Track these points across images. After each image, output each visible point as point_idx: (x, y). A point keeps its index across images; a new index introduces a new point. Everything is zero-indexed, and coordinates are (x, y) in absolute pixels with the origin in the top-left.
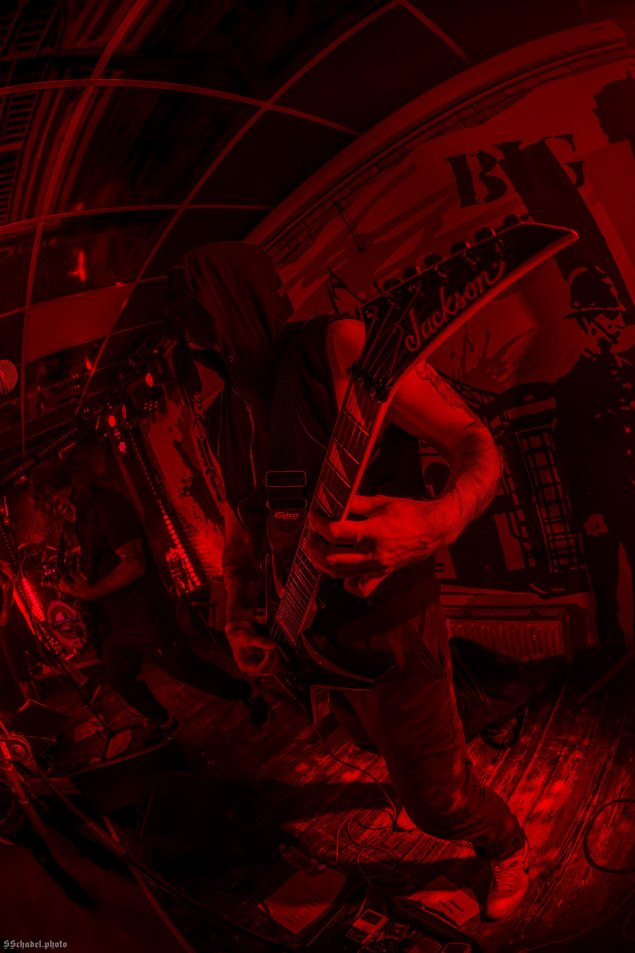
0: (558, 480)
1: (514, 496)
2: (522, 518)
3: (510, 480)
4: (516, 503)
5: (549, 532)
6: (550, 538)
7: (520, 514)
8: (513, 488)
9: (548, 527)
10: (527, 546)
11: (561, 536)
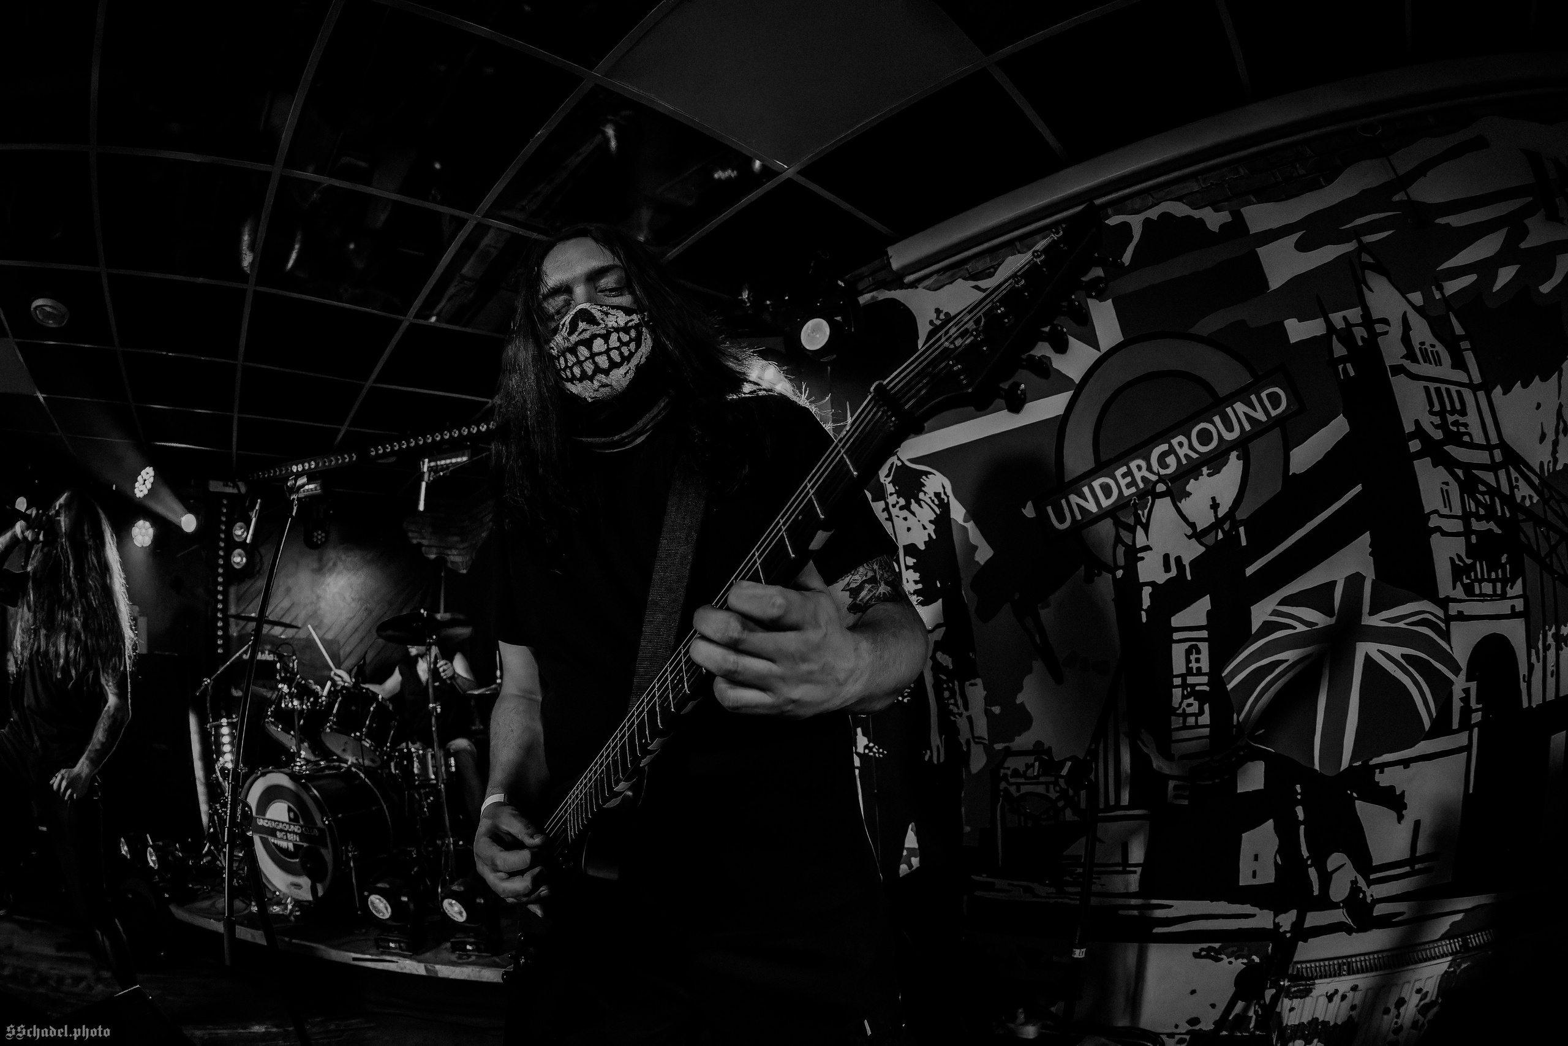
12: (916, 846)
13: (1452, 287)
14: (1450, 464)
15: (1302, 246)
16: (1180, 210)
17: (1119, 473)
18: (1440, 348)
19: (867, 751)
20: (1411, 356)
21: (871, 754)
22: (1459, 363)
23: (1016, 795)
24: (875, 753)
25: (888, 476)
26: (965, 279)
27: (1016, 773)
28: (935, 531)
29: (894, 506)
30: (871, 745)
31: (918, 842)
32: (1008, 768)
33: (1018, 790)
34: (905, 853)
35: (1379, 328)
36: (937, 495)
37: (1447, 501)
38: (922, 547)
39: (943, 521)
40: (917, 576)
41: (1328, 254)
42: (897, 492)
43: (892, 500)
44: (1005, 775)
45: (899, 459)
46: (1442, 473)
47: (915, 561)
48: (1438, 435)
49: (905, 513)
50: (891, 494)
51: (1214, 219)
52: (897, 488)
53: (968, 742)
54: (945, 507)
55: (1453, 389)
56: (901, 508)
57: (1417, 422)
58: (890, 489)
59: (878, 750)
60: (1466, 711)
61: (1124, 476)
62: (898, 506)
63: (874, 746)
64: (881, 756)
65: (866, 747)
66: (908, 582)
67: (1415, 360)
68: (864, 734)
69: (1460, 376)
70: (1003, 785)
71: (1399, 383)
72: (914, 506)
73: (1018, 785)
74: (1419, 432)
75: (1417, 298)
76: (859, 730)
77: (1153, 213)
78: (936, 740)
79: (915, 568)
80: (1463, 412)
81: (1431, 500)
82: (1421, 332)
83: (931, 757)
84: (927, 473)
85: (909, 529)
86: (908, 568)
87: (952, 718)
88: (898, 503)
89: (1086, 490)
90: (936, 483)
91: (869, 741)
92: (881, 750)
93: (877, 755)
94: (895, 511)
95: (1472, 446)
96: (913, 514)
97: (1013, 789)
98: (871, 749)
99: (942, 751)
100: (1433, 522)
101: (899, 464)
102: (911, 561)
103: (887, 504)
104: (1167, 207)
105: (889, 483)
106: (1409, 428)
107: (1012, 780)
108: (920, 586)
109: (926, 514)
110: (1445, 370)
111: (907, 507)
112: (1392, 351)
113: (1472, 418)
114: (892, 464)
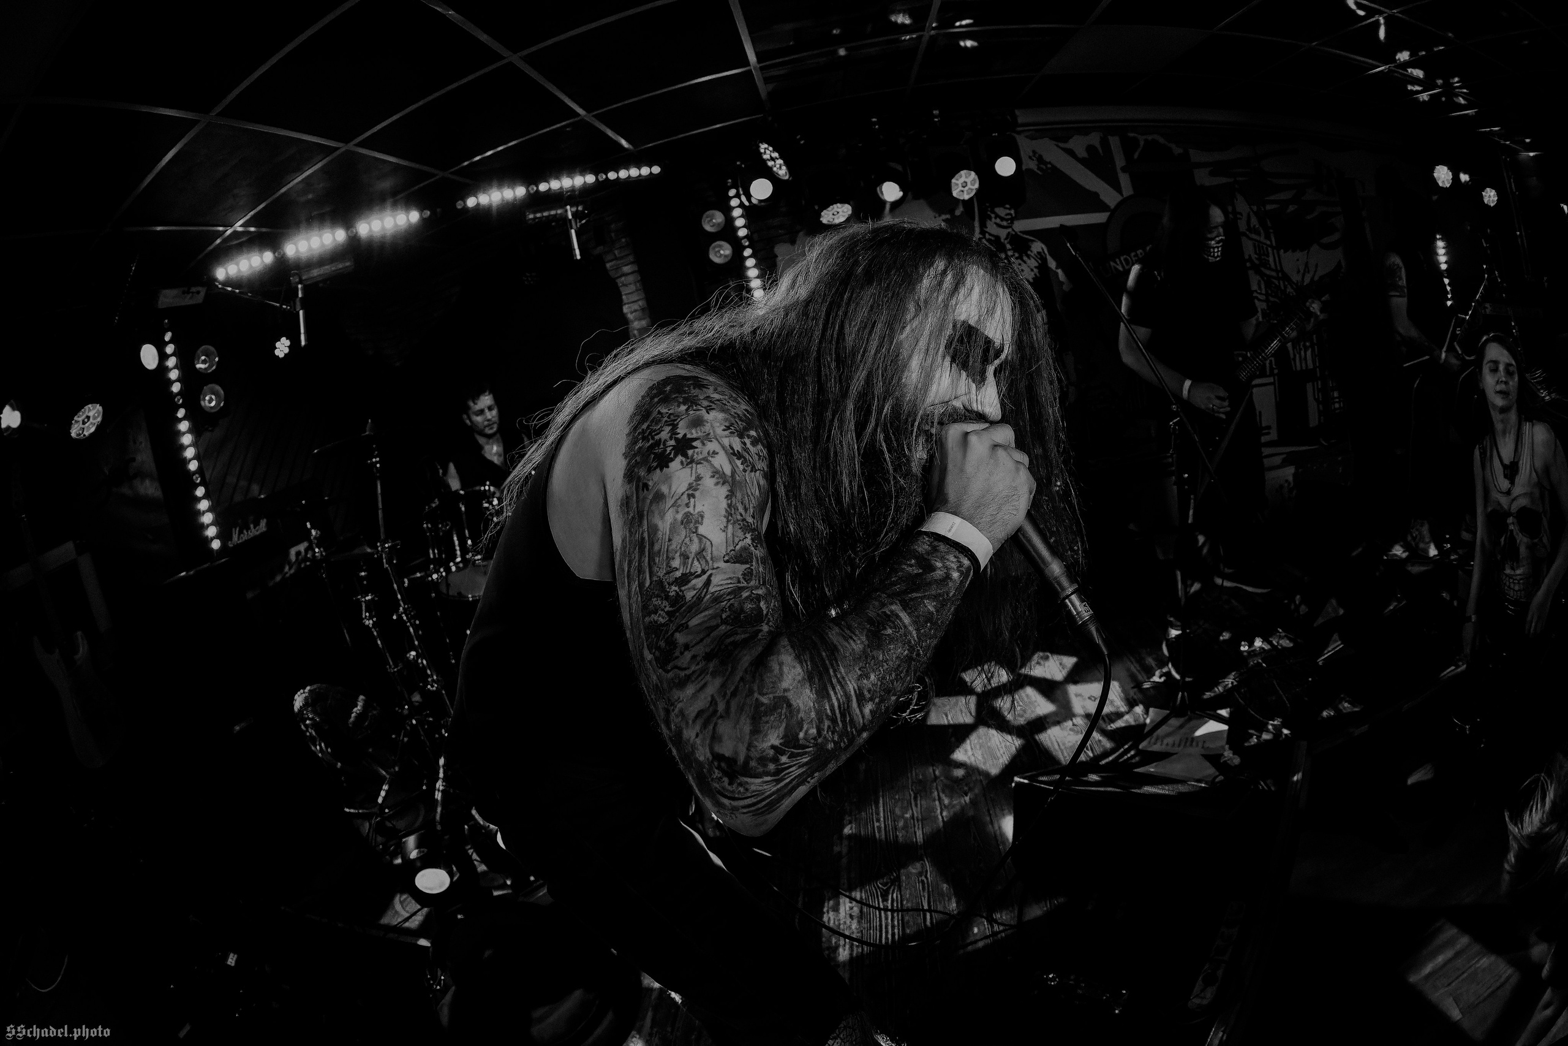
1: (1317, 369)
3: (1316, 358)
4: (1318, 374)
8: (1317, 363)
11: (1337, 400)
13: (1268, 207)
14: (1262, 275)
15: (1212, 174)
16: (1161, 140)
17: (1133, 254)
18: (1261, 229)
20: (1249, 229)
22: (1268, 237)
25: (1006, 239)
26: (1051, 139)
28: (1039, 272)
35: (1238, 216)
36: (1039, 253)
37: (1260, 288)
39: (1043, 267)
41: (1223, 180)
42: (1013, 249)
43: (1010, 253)
45: (1013, 230)
46: (1258, 277)
48: (1257, 262)
49: (1019, 261)
50: (1009, 250)
51: (1177, 151)
54: (1044, 260)
55: (1265, 246)
56: (1017, 258)
57: (1250, 256)
58: (1008, 246)
60: (1272, 369)
61: (1134, 256)
62: (1014, 257)
67: (1251, 232)
69: (1268, 243)
71: (1244, 239)
72: (1025, 258)
74: (1250, 259)
75: (1255, 208)
77: (1150, 138)
80: (1268, 256)
81: (1254, 287)
82: (1254, 221)
84: (1032, 241)
88: (1014, 255)
89: (1117, 260)
90: (1037, 247)
95: (1270, 269)
96: (1025, 262)
100: (1255, 294)
101: (1014, 233)
104: (1156, 137)
105: (1008, 243)
106: (1247, 257)
109: (1033, 263)
110: (1262, 239)
111: (1020, 258)
112: (1242, 226)
113: (1271, 259)
114: (1009, 233)
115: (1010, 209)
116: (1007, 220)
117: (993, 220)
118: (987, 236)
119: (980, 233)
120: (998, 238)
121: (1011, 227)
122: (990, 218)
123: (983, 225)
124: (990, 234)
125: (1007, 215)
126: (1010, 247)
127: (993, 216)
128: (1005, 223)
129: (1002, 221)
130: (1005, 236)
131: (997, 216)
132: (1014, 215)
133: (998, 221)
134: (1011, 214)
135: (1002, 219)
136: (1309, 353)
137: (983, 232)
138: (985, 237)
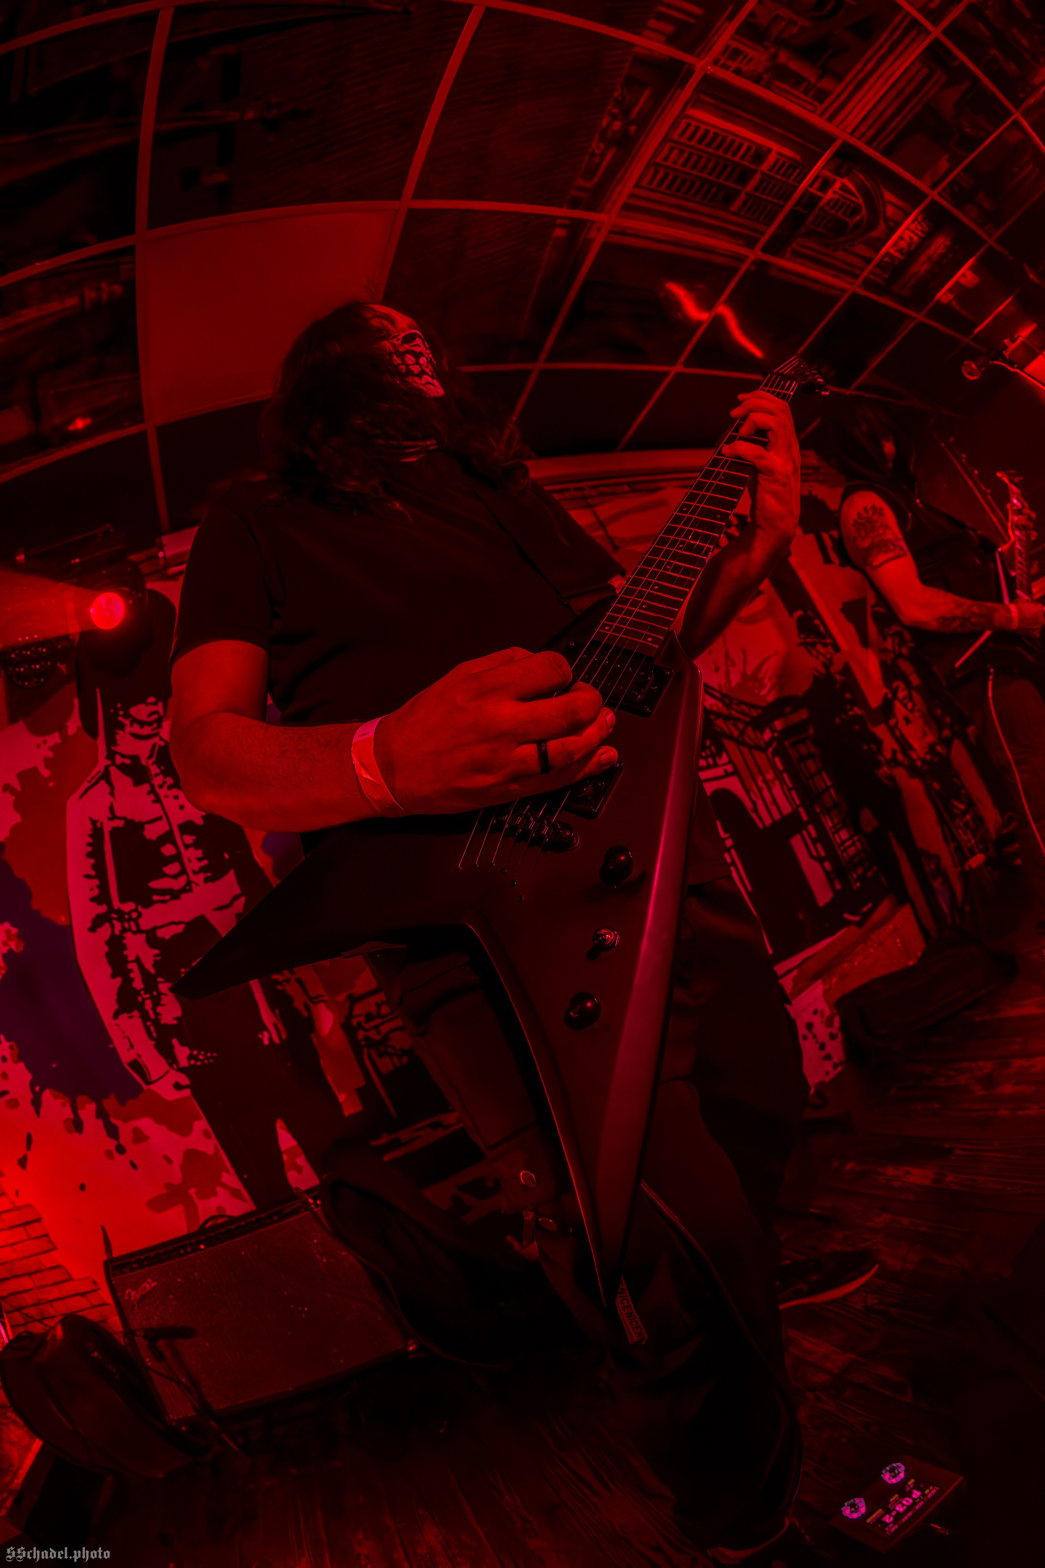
0: (829, 783)
1: (801, 811)
2: (814, 834)
3: (794, 793)
4: (805, 818)
5: (839, 841)
6: (842, 848)
7: (811, 828)
8: (798, 802)
9: (836, 836)
10: (827, 865)
11: (850, 843)
12: (294, 1143)
19: (192, 1062)
21: (199, 1063)
23: (378, 1038)
24: (202, 1061)
25: (150, 757)
27: (369, 1017)
29: (161, 787)
30: (195, 1052)
31: (295, 1137)
32: (359, 1015)
33: (379, 1032)
34: (285, 1157)
38: (200, 822)
40: (199, 853)
42: (162, 772)
43: (158, 781)
44: (359, 1024)
45: (161, 739)
47: (194, 838)
49: (175, 792)
50: (156, 775)
52: (163, 768)
53: (307, 1007)
56: (170, 787)
58: (154, 770)
59: (205, 1055)
62: (165, 786)
63: (199, 1054)
64: (211, 1061)
65: (190, 1058)
66: (190, 861)
68: (183, 1044)
70: (361, 1034)
73: (376, 1028)
76: (175, 1041)
78: (267, 1016)
79: (196, 845)
83: (271, 1039)
85: (182, 807)
86: (187, 846)
87: (280, 988)
88: (165, 782)
91: (192, 1049)
92: (209, 1055)
93: (206, 1062)
94: (162, 792)
97: (372, 1034)
98: (196, 1058)
99: (281, 1026)
101: (162, 744)
102: (189, 839)
103: (152, 786)
105: (153, 764)
107: (368, 1026)
108: (205, 862)
114: (154, 746)
115: (155, 704)
116: (150, 724)
117: (128, 729)
118: (119, 760)
119: (108, 757)
120: (135, 759)
121: (157, 734)
122: (122, 727)
123: (111, 741)
124: (123, 756)
125: (150, 715)
126: (157, 771)
127: (127, 722)
128: (147, 730)
129: (142, 727)
130: (148, 753)
131: (135, 721)
132: (162, 713)
133: (136, 729)
134: (157, 712)
135: (142, 724)
136: (777, 790)
137: (111, 755)
138: (114, 764)
